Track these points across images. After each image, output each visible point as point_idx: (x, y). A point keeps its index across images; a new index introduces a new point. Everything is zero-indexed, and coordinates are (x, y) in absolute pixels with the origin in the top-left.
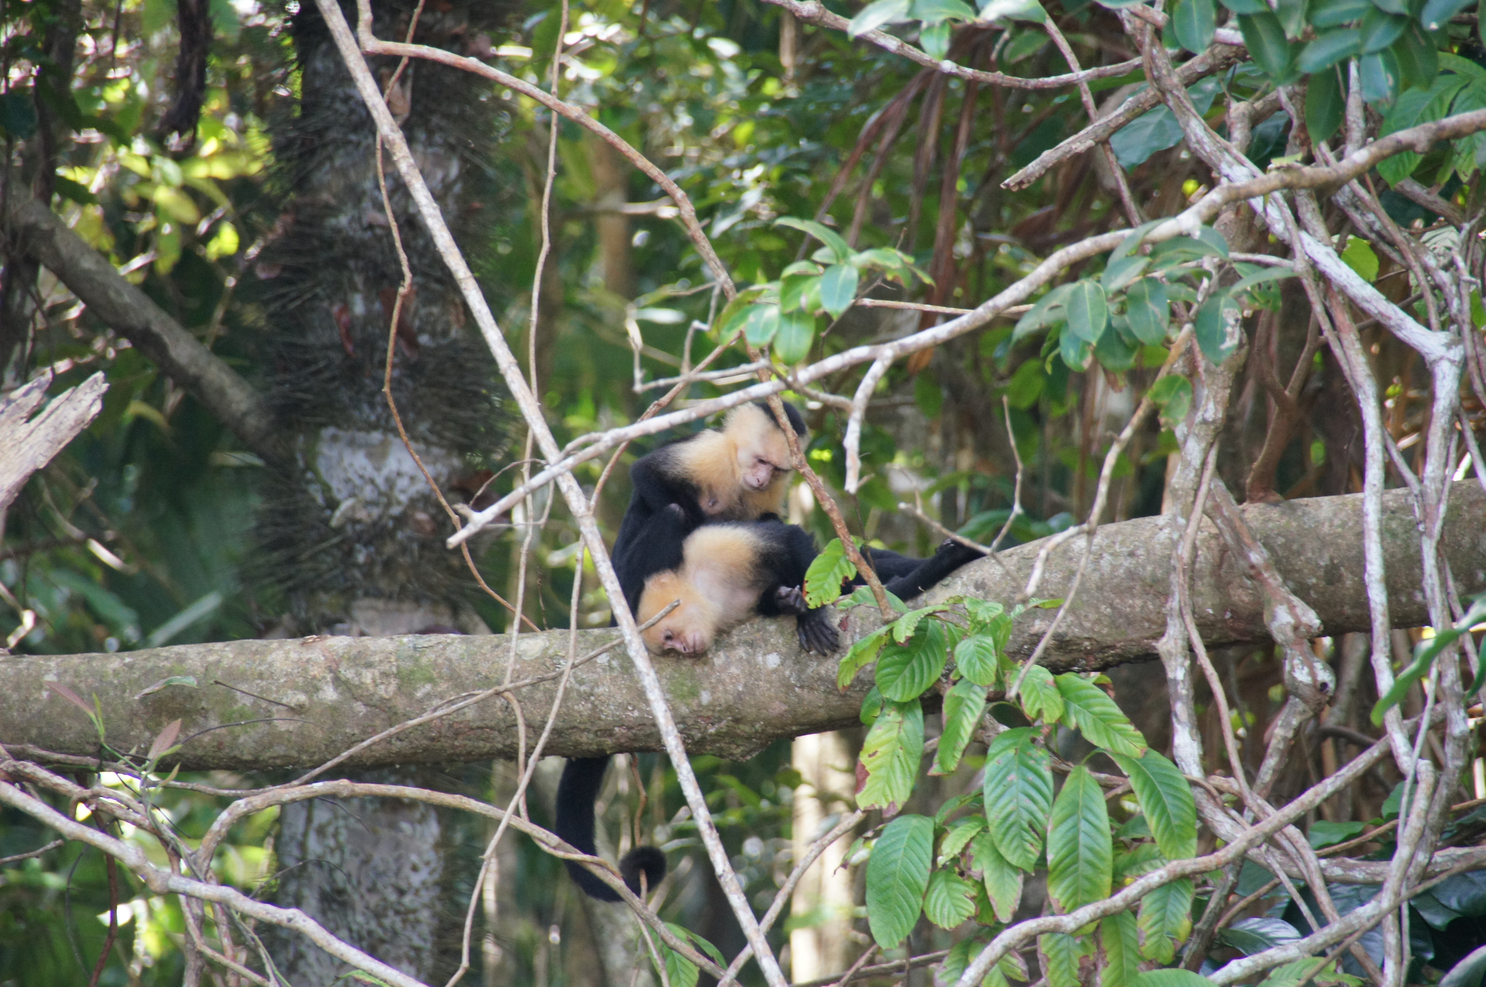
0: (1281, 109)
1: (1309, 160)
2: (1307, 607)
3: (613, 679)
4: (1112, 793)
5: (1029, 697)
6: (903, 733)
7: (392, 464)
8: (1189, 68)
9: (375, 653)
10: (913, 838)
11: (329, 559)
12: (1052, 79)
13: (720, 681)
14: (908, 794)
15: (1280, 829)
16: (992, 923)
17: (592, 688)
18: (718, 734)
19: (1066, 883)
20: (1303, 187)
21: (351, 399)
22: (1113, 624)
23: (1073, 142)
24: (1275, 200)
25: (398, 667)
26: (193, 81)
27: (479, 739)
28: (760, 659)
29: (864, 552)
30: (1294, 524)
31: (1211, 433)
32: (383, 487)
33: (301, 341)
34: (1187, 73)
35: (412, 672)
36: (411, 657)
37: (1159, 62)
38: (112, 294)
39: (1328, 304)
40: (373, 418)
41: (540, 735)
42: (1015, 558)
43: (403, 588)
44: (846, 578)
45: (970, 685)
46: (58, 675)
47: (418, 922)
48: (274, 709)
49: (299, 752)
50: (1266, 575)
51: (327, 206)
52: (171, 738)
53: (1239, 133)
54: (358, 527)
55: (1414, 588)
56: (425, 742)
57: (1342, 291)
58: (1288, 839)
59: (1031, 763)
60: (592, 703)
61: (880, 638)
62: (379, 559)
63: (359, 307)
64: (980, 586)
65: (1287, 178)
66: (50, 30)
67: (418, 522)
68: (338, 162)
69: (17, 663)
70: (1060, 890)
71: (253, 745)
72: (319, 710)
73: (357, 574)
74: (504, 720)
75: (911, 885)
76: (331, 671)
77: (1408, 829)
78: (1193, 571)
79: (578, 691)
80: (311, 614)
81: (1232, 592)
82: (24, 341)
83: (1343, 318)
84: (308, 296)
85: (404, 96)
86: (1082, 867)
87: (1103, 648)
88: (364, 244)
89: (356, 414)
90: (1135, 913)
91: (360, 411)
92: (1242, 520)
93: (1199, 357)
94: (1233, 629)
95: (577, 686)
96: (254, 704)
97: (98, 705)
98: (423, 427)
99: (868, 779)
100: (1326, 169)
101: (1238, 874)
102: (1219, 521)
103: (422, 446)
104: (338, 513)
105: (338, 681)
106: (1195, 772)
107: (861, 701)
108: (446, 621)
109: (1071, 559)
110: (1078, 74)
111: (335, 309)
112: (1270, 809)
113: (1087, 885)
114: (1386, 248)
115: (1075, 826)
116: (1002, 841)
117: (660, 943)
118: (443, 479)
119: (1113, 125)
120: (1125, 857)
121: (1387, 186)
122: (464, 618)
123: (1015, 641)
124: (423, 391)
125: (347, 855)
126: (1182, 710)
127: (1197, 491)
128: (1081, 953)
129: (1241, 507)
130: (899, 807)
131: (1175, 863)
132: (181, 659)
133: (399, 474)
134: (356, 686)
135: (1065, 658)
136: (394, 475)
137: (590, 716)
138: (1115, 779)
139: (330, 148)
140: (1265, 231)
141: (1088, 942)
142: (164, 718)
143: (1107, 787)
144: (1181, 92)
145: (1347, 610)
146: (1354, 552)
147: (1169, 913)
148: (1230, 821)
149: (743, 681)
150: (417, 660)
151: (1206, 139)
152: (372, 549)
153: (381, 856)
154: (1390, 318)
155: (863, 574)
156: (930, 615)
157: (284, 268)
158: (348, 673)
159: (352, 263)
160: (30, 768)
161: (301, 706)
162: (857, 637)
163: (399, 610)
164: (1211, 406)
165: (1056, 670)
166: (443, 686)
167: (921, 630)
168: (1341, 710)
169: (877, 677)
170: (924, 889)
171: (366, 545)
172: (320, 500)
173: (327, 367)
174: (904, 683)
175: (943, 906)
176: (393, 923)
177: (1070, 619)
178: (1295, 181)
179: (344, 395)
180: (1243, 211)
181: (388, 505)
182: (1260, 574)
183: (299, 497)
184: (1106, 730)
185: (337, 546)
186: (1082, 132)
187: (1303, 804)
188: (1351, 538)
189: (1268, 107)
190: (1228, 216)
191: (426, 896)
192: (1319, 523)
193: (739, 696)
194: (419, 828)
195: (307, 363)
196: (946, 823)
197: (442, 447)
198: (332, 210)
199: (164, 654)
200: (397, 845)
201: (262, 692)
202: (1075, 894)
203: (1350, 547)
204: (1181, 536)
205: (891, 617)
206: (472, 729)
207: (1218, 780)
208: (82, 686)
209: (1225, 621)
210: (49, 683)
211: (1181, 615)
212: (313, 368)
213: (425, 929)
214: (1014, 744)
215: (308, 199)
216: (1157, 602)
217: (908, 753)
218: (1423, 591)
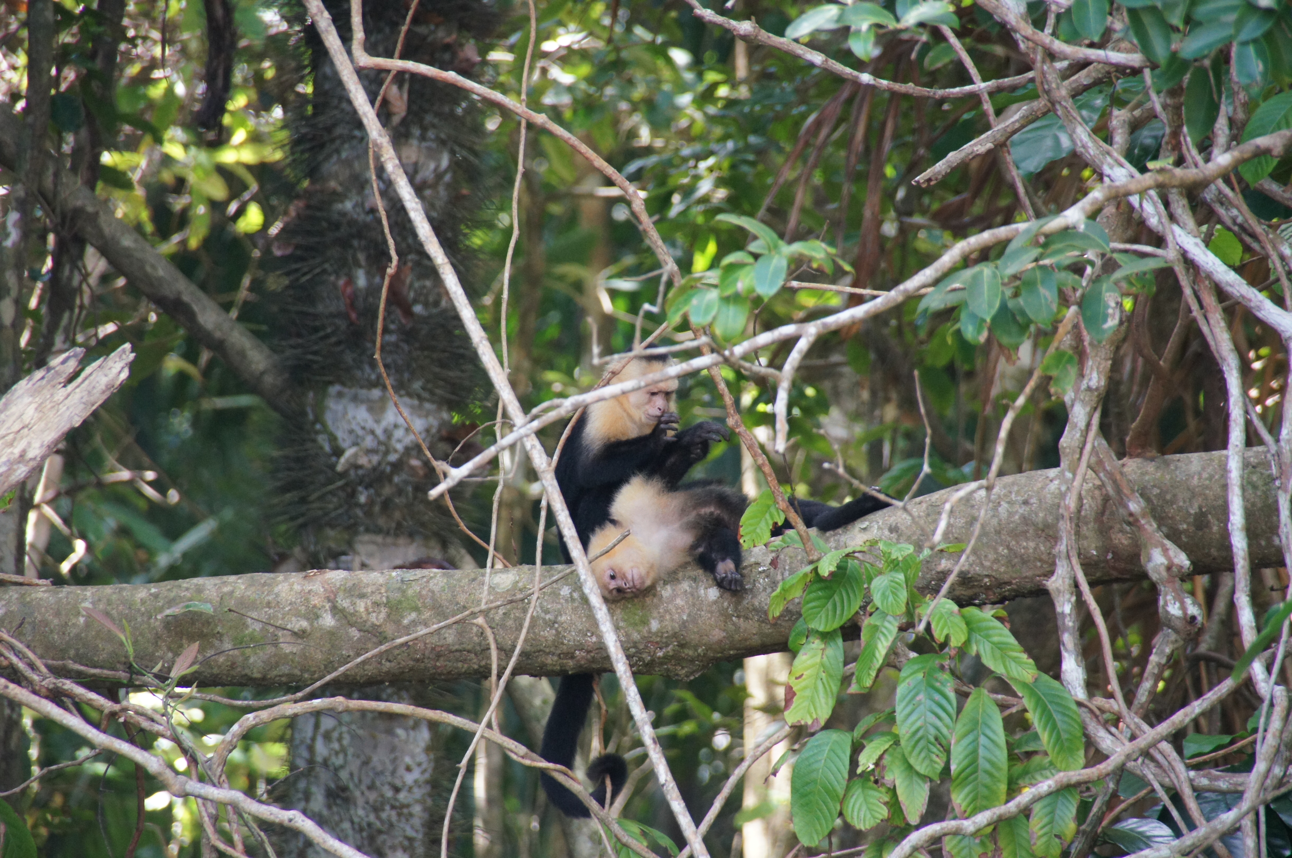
0: (1156, 117)
1: (1180, 162)
2: (1178, 550)
3: (575, 609)
4: (1007, 712)
5: (937, 625)
6: (825, 659)
7: (390, 416)
8: (1076, 81)
9: (368, 585)
10: (832, 750)
11: (335, 500)
12: (957, 89)
13: (667, 611)
14: (830, 712)
15: (1154, 744)
16: (903, 825)
17: (556, 617)
18: (665, 657)
19: (967, 790)
20: (1174, 187)
21: (354, 360)
22: (1009, 563)
23: (975, 145)
24: (1151, 197)
25: (387, 597)
26: (220, 82)
27: (457, 660)
28: (702, 592)
29: (792, 501)
30: (1168, 477)
31: (1095, 399)
32: (382, 437)
33: (311, 310)
34: (1074, 86)
35: (400, 602)
36: (399, 589)
37: (1050, 77)
38: (148, 269)
39: (1196, 287)
40: (373, 377)
41: (511, 657)
42: (924, 505)
43: (399, 525)
44: (776, 523)
45: (884, 615)
46: (93, 603)
47: (411, 815)
48: (280, 633)
49: (301, 671)
50: (1143, 522)
51: (334, 193)
52: (189, 660)
53: (1120, 138)
54: (360, 472)
55: (1273, 534)
56: (411, 663)
57: (1209, 276)
58: (1161, 752)
59: (937, 685)
60: (556, 630)
61: (806, 575)
62: (379, 500)
63: (361, 281)
64: (893, 529)
65: (1160, 178)
66: (97, 39)
67: (412, 468)
68: (344, 155)
69: (58, 593)
70: (962, 796)
71: (261, 664)
72: (319, 635)
73: (359, 512)
74: (480, 644)
75: (830, 792)
76: (329, 601)
77: (1265, 746)
78: (1078, 518)
79: (544, 619)
80: (319, 547)
81: (1113, 537)
82: (72, 310)
83: (1210, 300)
84: (318, 270)
85: (401, 97)
86: (981, 775)
87: (1001, 584)
88: (366, 226)
89: (358, 373)
90: (1028, 817)
91: (362, 370)
92: (1122, 473)
93: (1085, 333)
94: (1114, 568)
95: (543, 615)
96: (262, 630)
97: (128, 629)
98: (417, 385)
99: (795, 699)
100: (1194, 170)
101: (1118, 783)
102: (1102, 475)
103: (416, 402)
104: (342, 460)
105: (335, 609)
106: (1080, 694)
107: (790, 628)
108: (437, 554)
109: (973, 506)
110: (980, 86)
111: (341, 282)
112: (1145, 727)
113: (985, 792)
114: (1248, 239)
115: (976, 740)
116: (911, 752)
117: (614, 840)
118: (434, 430)
119: (1009, 130)
120: (1019, 768)
121: (1247, 186)
122: (452, 551)
123: (923, 578)
124: (416, 354)
125: (350, 757)
126: (1069, 640)
127: (1082, 449)
128: (980, 850)
129: (1121, 462)
130: (822, 723)
131: (1062, 774)
132: (199, 590)
133: (396, 426)
134: (352, 614)
135: (969, 593)
136: (391, 427)
137: (554, 641)
138: (1010, 699)
139: (338, 142)
140: (1142, 223)
141: (987, 842)
142: (184, 641)
143: (1003, 707)
144: (1069, 103)
145: (1214, 552)
146: (1220, 502)
147: (1057, 817)
148: (1110, 737)
149: (687, 611)
150: (404, 592)
151: (1090, 144)
152: (372, 491)
153: (380, 758)
154: (1250, 300)
155: (791, 520)
156: (847, 555)
157: (297, 247)
158: (344, 603)
159: (355, 243)
160: (68, 685)
161: (304, 631)
162: (787, 573)
163: (395, 545)
164: (1095, 375)
165: (962, 603)
166: (427, 614)
167: (841, 568)
168: (1211, 637)
169: (803, 611)
170: (841, 796)
171: (366, 488)
172: (327, 448)
173: (333, 333)
174: (827, 616)
175: (860, 810)
176: (389, 816)
177: (972, 558)
178: (1167, 181)
179: (349, 358)
180: (1123, 206)
181: (387, 453)
182: (1137, 521)
183: (309, 445)
184: (1002, 657)
185: (342, 488)
186: (983, 136)
187: (1173, 723)
188: (1218, 490)
189: (1146, 115)
190: (1110, 210)
191: (418, 793)
192: (1190, 476)
193: (684, 624)
194: (412, 733)
195: (316, 330)
196: (864, 736)
197: (433, 402)
198: (339, 197)
199: (185, 585)
200: (393, 749)
201: (270, 618)
202: (974, 800)
203: (1216, 498)
204: (1068, 488)
205: (815, 558)
206: (451, 652)
207: (1099, 701)
208: (114, 612)
209: (1107, 561)
210: (86, 609)
211: (1068, 557)
212: (321, 334)
213: (417, 822)
214: (923, 668)
215: (318, 187)
216: (1048, 544)
217: (830, 676)
218: (1279, 536)
